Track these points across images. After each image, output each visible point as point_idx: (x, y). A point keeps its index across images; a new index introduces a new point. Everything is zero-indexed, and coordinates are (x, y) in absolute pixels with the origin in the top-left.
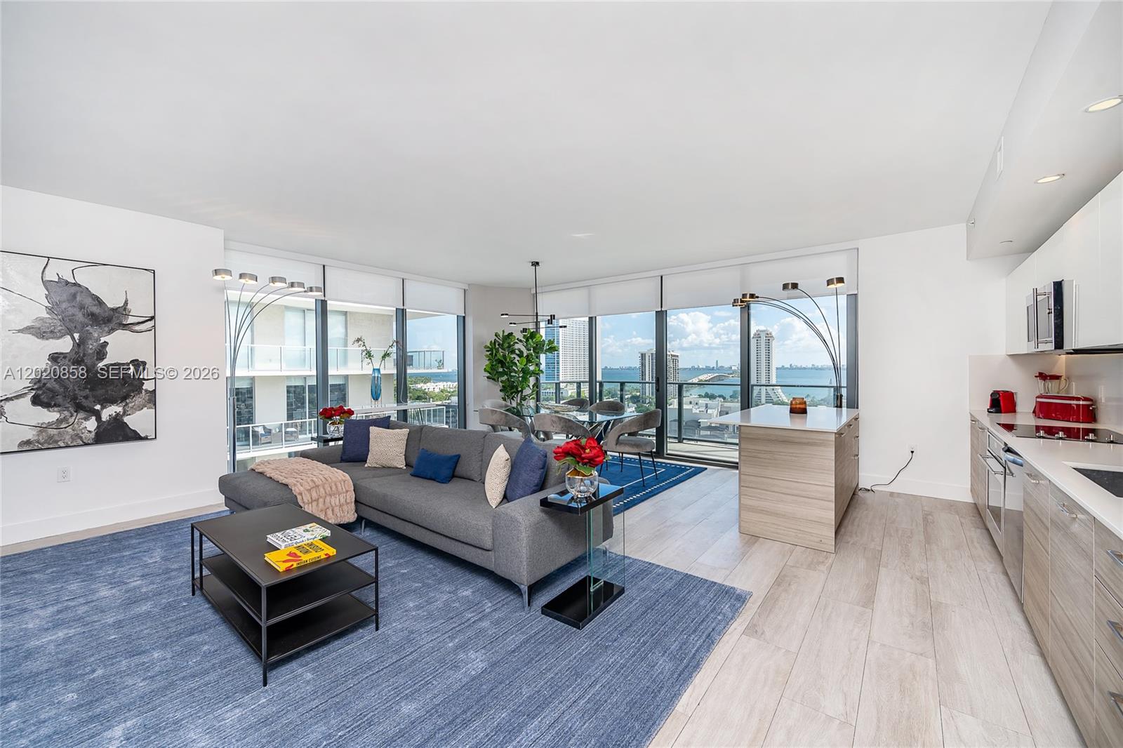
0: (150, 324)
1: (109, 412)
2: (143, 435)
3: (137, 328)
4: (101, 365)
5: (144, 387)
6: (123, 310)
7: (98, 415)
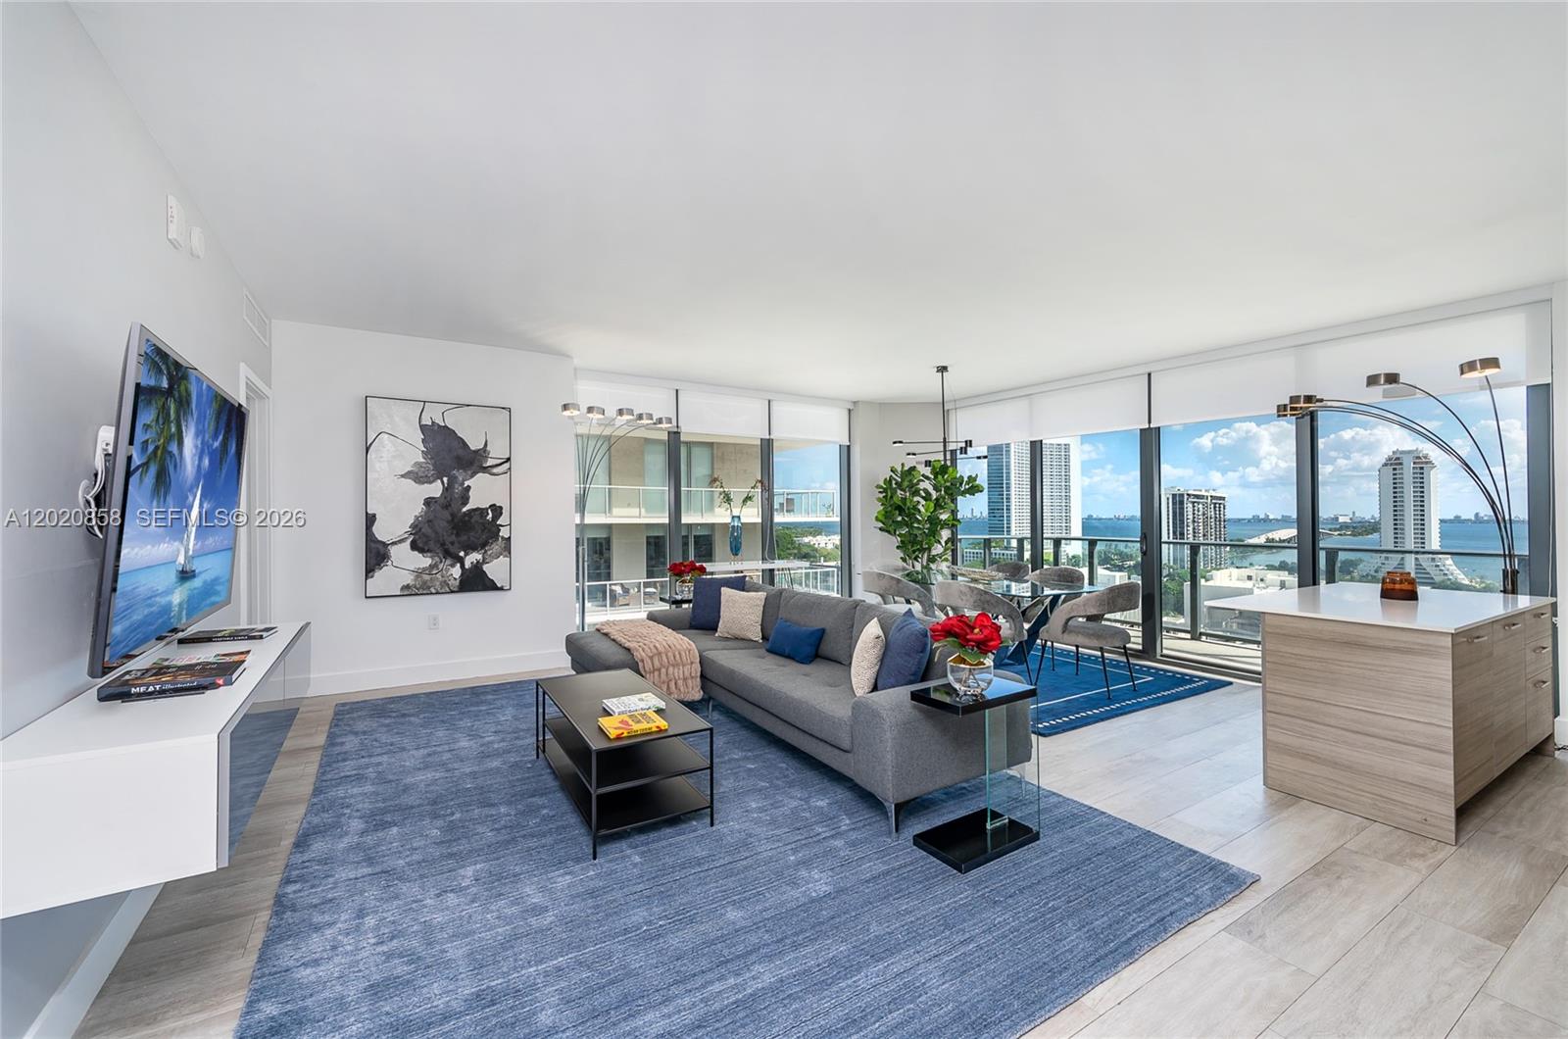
0: (506, 466)
1: (472, 558)
2: (499, 585)
3: (495, 470)
4: (464, 510)
5: (501, 534)
6: (482, 453)
7: (461, 561)
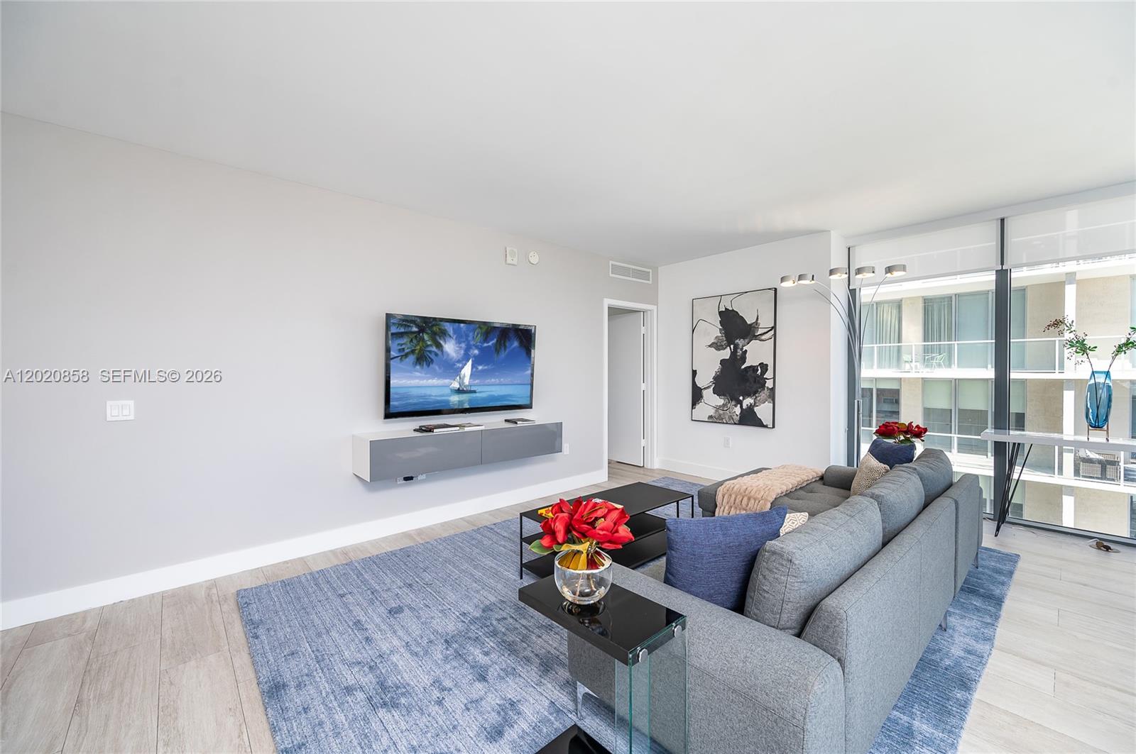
0: (772, 332)
1: (748, 402)
2: (765, 424)
3: (763, 337)
4: (743, 367)
5: (766, 385)
6: (755, 325)
7: (741, 403)
